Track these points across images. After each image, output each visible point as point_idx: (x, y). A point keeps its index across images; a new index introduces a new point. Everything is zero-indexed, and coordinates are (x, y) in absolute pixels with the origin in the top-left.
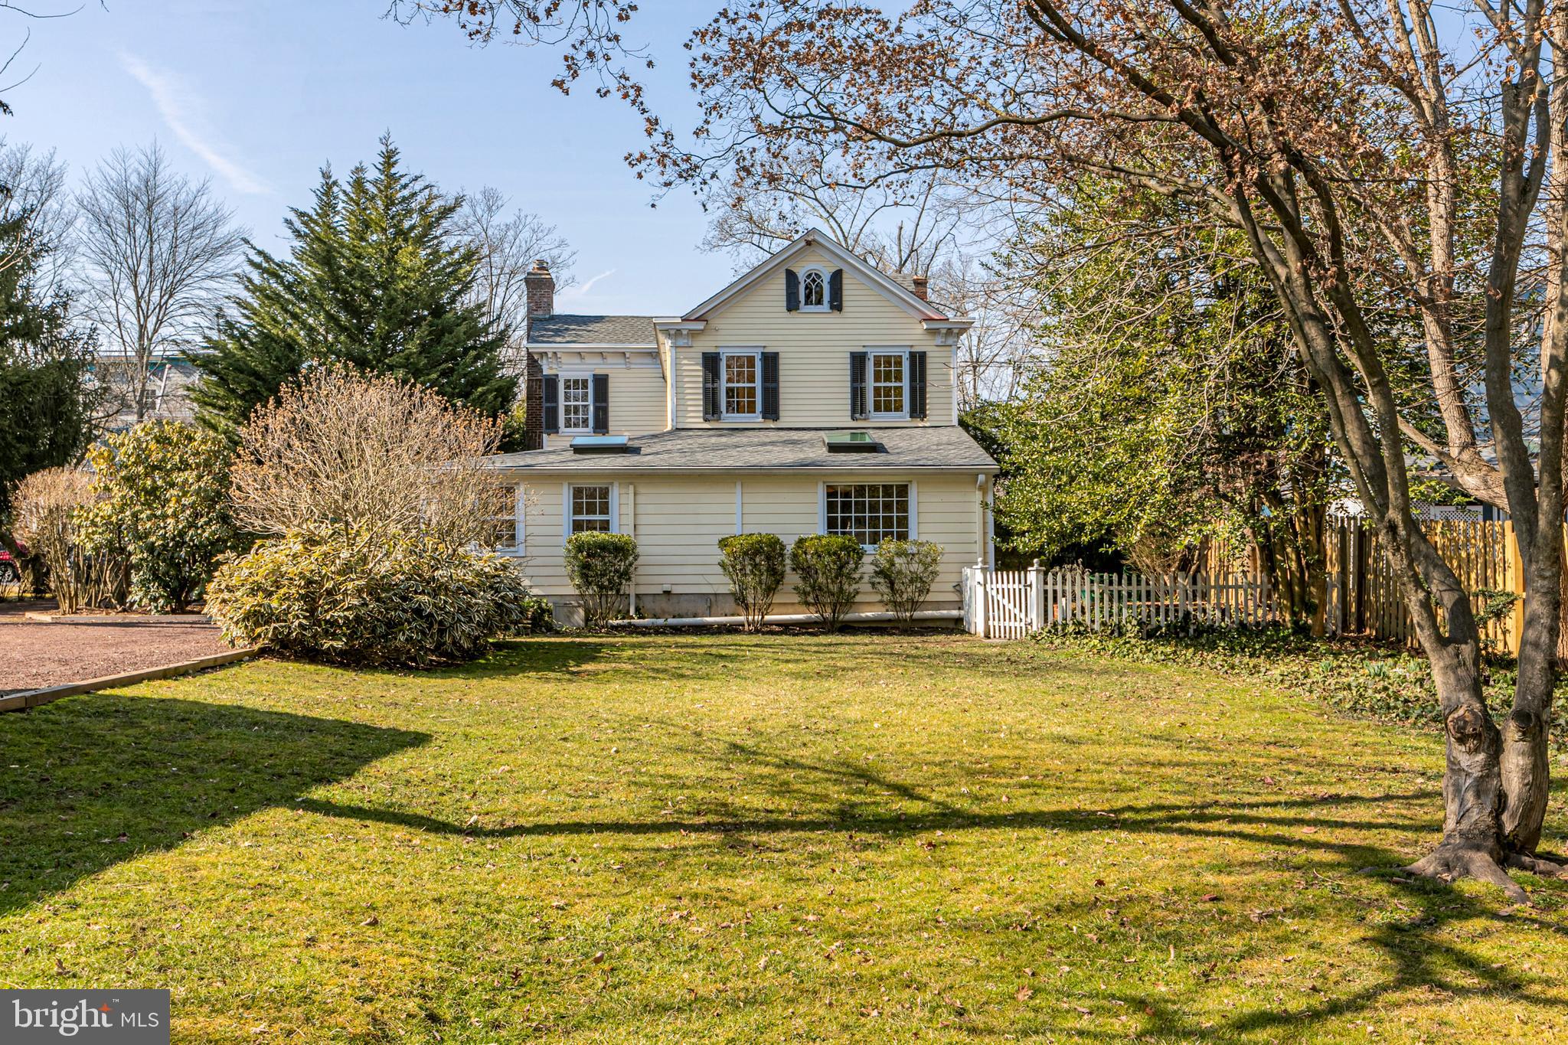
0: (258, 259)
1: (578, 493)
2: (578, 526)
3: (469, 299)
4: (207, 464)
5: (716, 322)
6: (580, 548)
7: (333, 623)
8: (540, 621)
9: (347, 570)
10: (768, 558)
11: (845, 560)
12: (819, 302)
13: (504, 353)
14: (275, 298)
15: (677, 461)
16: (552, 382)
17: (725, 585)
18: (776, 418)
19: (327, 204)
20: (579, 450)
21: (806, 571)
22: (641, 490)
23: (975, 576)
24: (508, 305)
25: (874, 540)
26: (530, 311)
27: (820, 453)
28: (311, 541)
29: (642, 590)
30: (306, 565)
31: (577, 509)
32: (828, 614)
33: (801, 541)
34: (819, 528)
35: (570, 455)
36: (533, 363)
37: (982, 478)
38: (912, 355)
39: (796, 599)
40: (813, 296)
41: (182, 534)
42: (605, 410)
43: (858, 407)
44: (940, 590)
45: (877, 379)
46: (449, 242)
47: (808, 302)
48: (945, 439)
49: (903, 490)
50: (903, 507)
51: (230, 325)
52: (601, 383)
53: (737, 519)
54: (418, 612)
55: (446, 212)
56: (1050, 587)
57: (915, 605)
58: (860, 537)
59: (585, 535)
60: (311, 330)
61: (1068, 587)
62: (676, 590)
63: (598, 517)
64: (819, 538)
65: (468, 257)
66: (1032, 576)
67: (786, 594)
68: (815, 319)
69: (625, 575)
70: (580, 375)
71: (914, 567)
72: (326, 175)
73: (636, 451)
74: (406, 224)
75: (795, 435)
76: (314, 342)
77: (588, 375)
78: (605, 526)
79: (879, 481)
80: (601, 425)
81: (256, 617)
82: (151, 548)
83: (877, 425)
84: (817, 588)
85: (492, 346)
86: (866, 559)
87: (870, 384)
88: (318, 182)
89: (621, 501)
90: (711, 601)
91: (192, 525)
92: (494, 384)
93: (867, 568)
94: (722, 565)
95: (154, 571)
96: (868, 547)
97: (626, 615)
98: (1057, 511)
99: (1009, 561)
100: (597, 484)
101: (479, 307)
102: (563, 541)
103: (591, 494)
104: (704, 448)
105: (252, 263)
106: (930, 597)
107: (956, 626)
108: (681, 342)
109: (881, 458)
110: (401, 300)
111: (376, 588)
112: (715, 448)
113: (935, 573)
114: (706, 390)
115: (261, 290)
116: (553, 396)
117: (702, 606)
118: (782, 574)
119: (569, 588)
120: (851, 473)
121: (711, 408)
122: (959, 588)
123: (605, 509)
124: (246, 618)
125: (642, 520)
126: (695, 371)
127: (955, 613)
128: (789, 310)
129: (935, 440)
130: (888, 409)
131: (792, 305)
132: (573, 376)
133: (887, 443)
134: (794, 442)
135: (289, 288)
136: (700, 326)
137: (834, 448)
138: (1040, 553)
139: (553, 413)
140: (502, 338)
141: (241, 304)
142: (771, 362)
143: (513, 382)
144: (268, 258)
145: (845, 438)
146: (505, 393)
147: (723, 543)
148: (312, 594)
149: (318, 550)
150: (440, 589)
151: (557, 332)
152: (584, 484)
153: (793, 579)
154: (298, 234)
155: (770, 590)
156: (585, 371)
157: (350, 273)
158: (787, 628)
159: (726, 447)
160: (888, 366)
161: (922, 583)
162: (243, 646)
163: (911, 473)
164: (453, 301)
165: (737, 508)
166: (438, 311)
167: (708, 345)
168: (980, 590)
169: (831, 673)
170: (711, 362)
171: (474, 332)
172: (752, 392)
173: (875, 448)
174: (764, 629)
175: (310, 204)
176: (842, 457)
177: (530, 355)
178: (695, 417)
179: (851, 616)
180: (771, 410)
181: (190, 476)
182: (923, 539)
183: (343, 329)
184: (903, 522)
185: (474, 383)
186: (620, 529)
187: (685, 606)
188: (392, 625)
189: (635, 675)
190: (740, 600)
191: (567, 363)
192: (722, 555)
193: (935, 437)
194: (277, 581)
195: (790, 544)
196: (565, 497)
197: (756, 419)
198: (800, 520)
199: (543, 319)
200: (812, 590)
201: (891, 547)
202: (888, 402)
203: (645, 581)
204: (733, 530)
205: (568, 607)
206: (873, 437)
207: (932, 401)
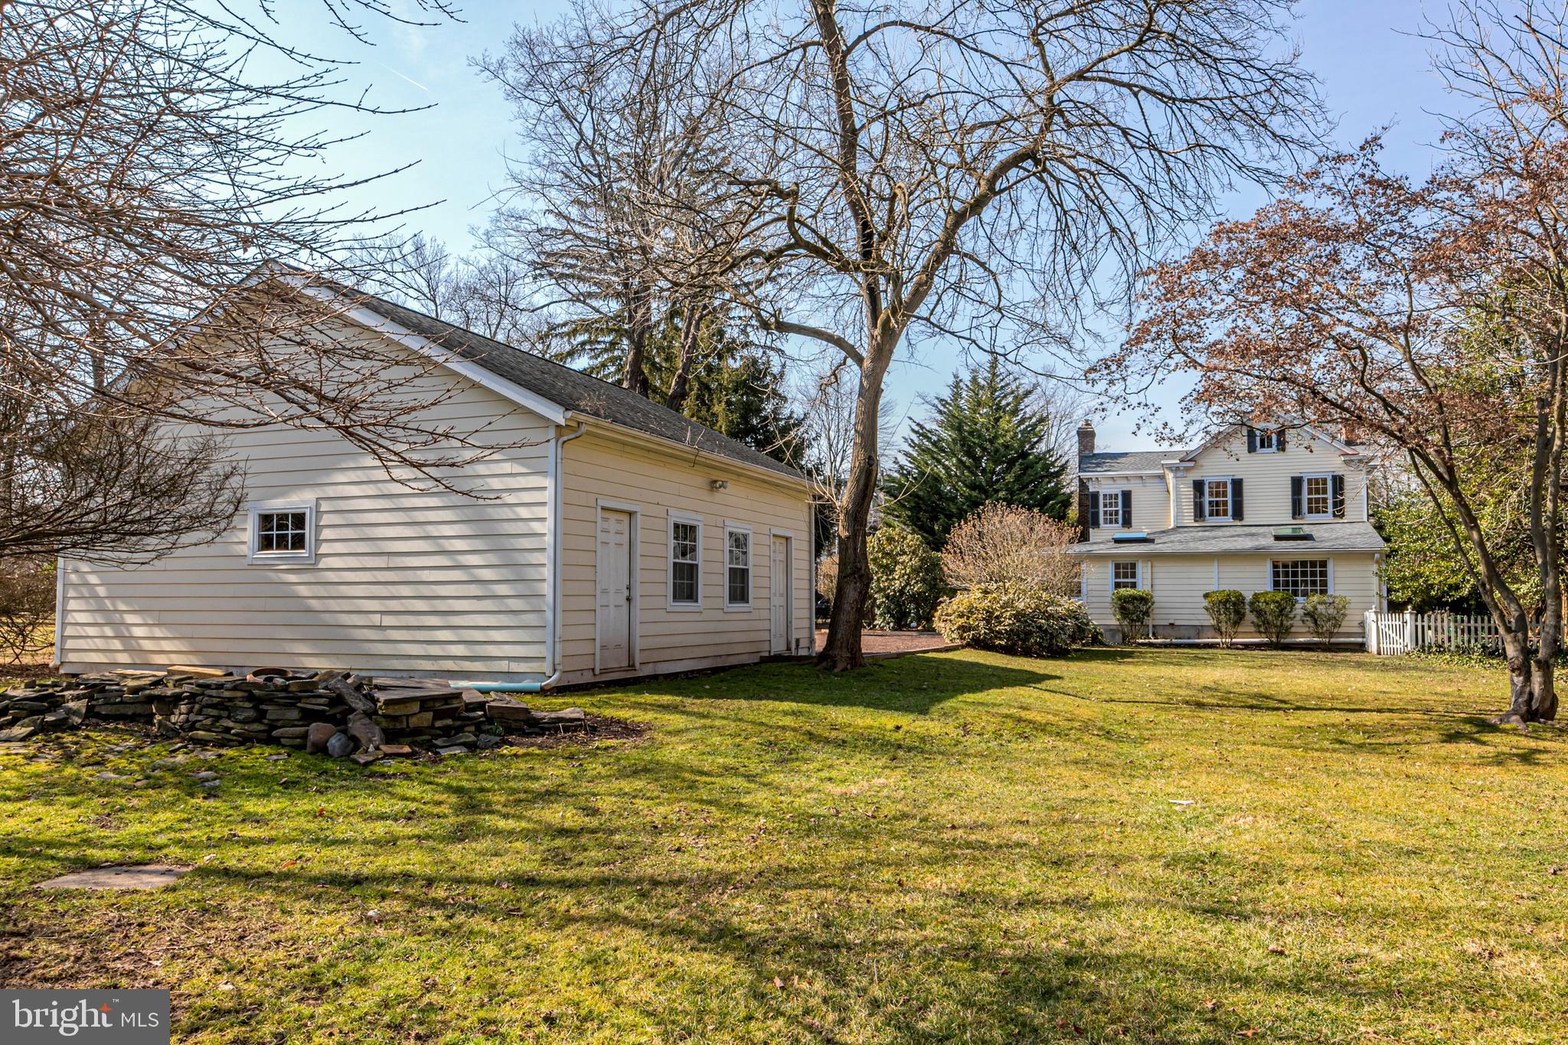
0: (917, 428)
1: (1117, 566)
2: (1118, 585)
3: (1042, 447)
4: (914, 553)
5: (1201, 462)
6: (1120, 599)
7: (999, 632)
8: (1096, 639)
9: (1004, 606)
10: (1234, 604)
11: (1283, 610)
12: (1270, 446)
13: (1065, 478)
14: (926, 451)
15: (1178, 548)
16: (1095, 496)
17: (1209, 620)
18: (1241, 519)
19: (957, 395)
20: (1118, 541)
21: (1259, 613)
22: (1156, 564)
23: (1370, 616)
24: (1060, 440)
25: (1305, 594)
26: (1080, 451)
27: (1271, 541)
28: (986, 592)
29: (1157, 623)
30: (986, 603)
31: (1117, 575)
32: (1274, 639)
33: (1256, 596)
34: (1268, 587)
35: (1112, 544)
36: (1083, 484)
37: (1377, 556)
38: (1334, 478)
39: (1253, 629)
40: (1265, 443)
41: (904, 588)
42: (1129, 513)
43: (1296, 511)
44: (1349, 625)
45: (1310, 492)
46: (1029, 411)
47: (1263, 446)
48: (1356, 531)
49: (1324, 564)
50: (1324, 574)
51: (902, 467)
52: (1127, 496)
53: (1215, 581)
54: (1040, 627)
55: (1028, 393)
56: (1419, 624)
57: (1331, 634)
58: (1295, 593)
59: (1122, 591)
60: (946, 468)
61: (1432, 624)
62: (1177, 623)
63: (1130, 580)
64: (1267, 593)
65: (1042, 420)
66: (1407, 616)
67: (1246, 626)
68: (1267, 457)
69: (1147, 613)
70: (1113, 492)
71: (1331, 611)
72: (956, 377)
73: (1152, 541)
74: (1004, 403)
75: (1254, 530)
76: (950, 476)
77: (1118, 491)
78: (1134, 585)
79: (1308, 558)
80: (1127, 522)
81: (963, 629)
82: (887, 597)
83: (1309, 523)
84: (1266, 622)
85: (1058, 474)
86: (1298, 606)
87: (1305, 496)
88: (951, 380)
89: (1143, 571)
90: (1199, 630)
91: (908, 584)
92: (1060, 498)
93: (1298, 611)
94: (1207, 609)
95: (888, 608)
96: (1300, 599)
97: (1147, 637)
98: (1416, 576)
99: (1396, 607)
100: (1129, 561)
101: (1049, 451)
102: (1110, 593)
103: (1125, 567)
104: (1195, 540)
105: (913, 430)
106: (1341, 630)
107: (1361, 648)
108: (1179, 474)
109: (1309, 544)
110: (1002, 450)
111: (1019, 616)
112: (1201, 539)
113: (1344, 615)
114: (1195, 503)
115: (919, 446)
116: (1096, 505)
117: (1193, 632)
118: (1244, 615)
119: (1113, 621)
120: (1288, 553)
121: (1199, 513)
122: (1362, 624)
123: (1133, 576)
124: (959, 628)
125: (1156, 582)
126: (1188, 492)
127: (1360, 640)
128: (1249, 452)
129: (1349, 531)
130: (1318, 512)
131: (1252, 449)
132: (1108, 492)
133: (1315, 534)
134: (1253, 535)
135: (934, 444)
136: (1191, 464)
137: (1278, 538)
138: (1410, 600)
139: (1096, 515)
140: (1063, 468)
141: (907, 454)
142: (1238, 485)
143: (1070, 496)
144: (922, 427)
145: (1288, 531)
146: (1066, 503)
147: (1206, 596)
148: (990, 617)
149: (990, 597)
150: (1051, 616)
151: (1098, 465)
152: (1122, 561)
153: (1250, 617)
154: (940, 412)
155: (1236, 623)
156: (1116, 489)
157: (971, 433)
158: (1247, 646)
159: (1208, 538)
160: (1317, 485)
161: (1336, 621)
162: (958, 642)
163: (1328, 553)
164: (1032, 448)
165: (1215, 575)
166: (1024, 455)
167: (1196, 475)
168: (1374, 626)
169: (1270, 666)
170: (1198, 486)
171: (1046, 467)
172: (1225, 503)
173: (1308, 537)
174: (1232, 646)
175: (946, 394)
176: (1283, 544)
177: (1081, 480)
178: (1189, 519)
179: (1288, 640)
180: (1238, 514)
181: (904, 558)
182: (1337, 594)
183: (967, 468)
184: (1324, 583)
185: (1047, 499)
186: (1143, 587)
187: (1183, 632)
188: (1029, 634)
189: (1155, 664)
190: (1218, 630)
191: (1105, 484)
192: (1205, 603)
193: (1349, 529)
194: (971, 611)
195: (1249, 597)
196: (1110, 569)
197: (1228, 520)
198: (1255, 581)
199: (1089, 456)
200: (1263, 624)
201: (1315, 598)
202: (1316, 508)
203: (1158, 617)
204: (1214, 588)
205: (1112, 631)
206: (1307, 530)
207: (1348, 506)
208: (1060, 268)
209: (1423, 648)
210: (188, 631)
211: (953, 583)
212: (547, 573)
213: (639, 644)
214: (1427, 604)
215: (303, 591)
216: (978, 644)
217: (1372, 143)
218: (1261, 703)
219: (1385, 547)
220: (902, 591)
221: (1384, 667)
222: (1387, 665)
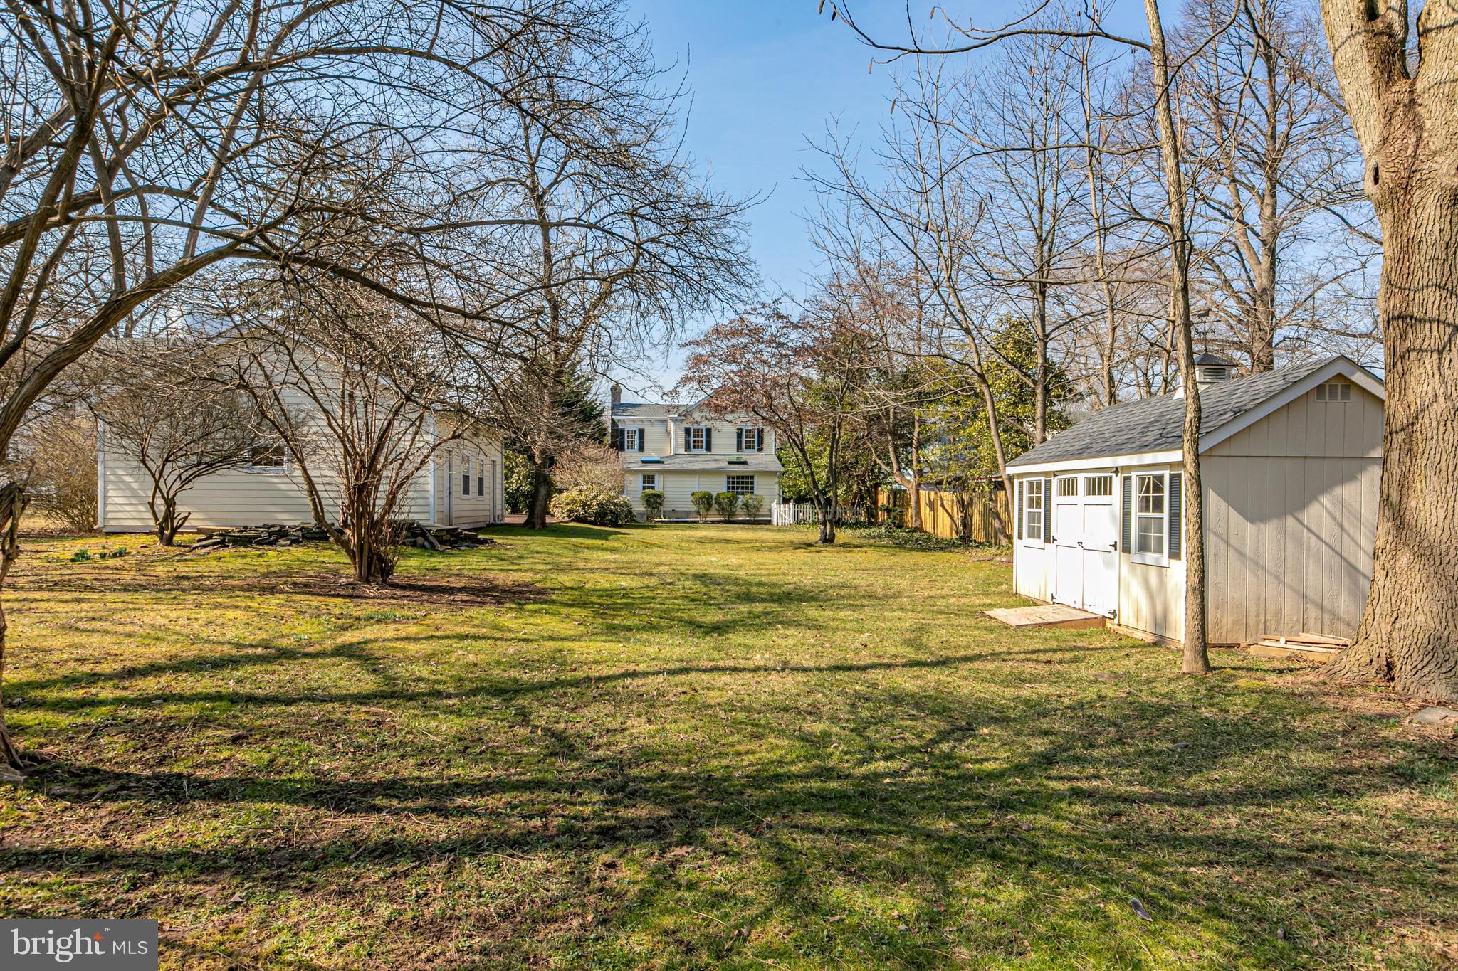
1: (644, 477)
2: (645, 488)
3: (589, 398)
5: (690, 416)
6: (646, 496)
7: (590, 513)
8: (635, 517)
9: (592, 499)
10: (707, 499)
11: (732, 502)
13: (603, 418)
15: (677, 467)
16: (622, 431)
17: (693, 508)
18: (710, 451)
20: (638, 461)
21: (720, 504)
22: (665, 476)
23: (774, 505)
25: (743, 494)
26: (612, 402)
27: (726, 464)
28: (580, 491)
29: (666, 509)
30: (581, 497)
31: (644, 482)
32: (727, 518)
33: (718, 494)
34: (725, 490)
35: (635, 463)
36: (613, 421)
37: (778, 474)
38: (758, 430)
39: (716, 513)
42: (644, 444)
43: (739, 447)
44: (763, 511)
45: (746, 437)
48: (768, 459)
49: (752, 477)
50: (752, 483)
52: (642, 432)
53: (697, 486)
54: (610, 511)
56: (796, 509)
57: (755, 515)
58: (738, 493)
59: (648, 491)
61: (802, 509)
62: (677, 509)
63: (651, 485)
64: (724, 493)
66: (791, 506)
67: (713, 511)
69: (660, 504)
70: (633, 429)
71: (755, 503)
73: (660, 463)
75: (717, 457)
77: (636, 429)
78: (653, 488)
79: (745, 474)
80: (643, 450)
81: (570, 511)
83: (746, 454)
84: (723, 509)
85: (599, 414)
86: (739, 500)
87: (744, 439)
89: (659, 480)
90: (688, 514)
92: (600, 430)
93: (739, 503)
94: (693, 501)
96: (740, 496)
97: (661, 517)
98: (795, 485)
99: (786, 501)
100: (650, 473)
101: (593, 400)
102: (641, 493)
103: (648, 477)
104: (685, 462)
106: (760, 513)
107: (769, 522)
108: (676, 422)
109: (745, 466)
111: (600, 504)
112: (689, 462)
113: (761, 505)
114: (686, 441)
116: (622, 436)
117: (685, 515)
118: (712, 505)
119: (642, 508)
120: (735, 471)
121: (687, 447)
122: (770, 510)
123: (653, 482)
125: (666, 486)
126: (682, 433)
127: (769, 518)
129: (765, 460)
130: (750, 448)
132: (630, 428)
133: (748, 461)
134: (716, 460)
136: (684, 417)
137: (730, 463)
138: (792, 497)
139: (623, 443)
140: (602, 411)
142: (709, 431)
143: (606, 429)
145: (734, 459)
146: (604, 433)
147: (693, 494)
148: (584, 505)
149: (583, 494)
150: (616, 505)
151: (624, 411)
152: (646, 474)
153: (715, 506)
155: (708, 510)
156: (635, 427)
158: (713, 522)
159: (693, 462)
160: (750, 433)
161: (758, 508)
162: (567, 519)
163: (755, 471)
164: (583, 397)
165: (697, 483)
166: (578, 401)
167: (687, 425)
168: (775, 511)
170: (687, 431)
171: (592, 410)
172: (702, 441)
173: (745, 462)
174: (706, 522)
176: (732, 466)
178: (682, 450)
179: (734, 518)
180: (709, 448)
182: (758, 494)
184: (752, 488)
186: (658, 489)
187: (680, 514)
188: (606, 514)
190: (698, 513)
191: (629, 424)
192: (692, 498)
193: (765, 458)
194: (574, 501)
195: (715, 495)
196: (640, 478)
197: (703, 451)
198: (718, 487)
199: (617, 406)
200: (721, 511)
201: (748, 496)
202: (750, 446)
203: (667, 506)
204: (696, 490)
205: (641, 514)
206: (744, 458)
207: (765, 446)
208: (634, 323)
209: (798, 522)
210: (203, 508)
211: (559, 486)
212: (430, 480)
213: (454, 515)
214: (800, 500)
215: (283, 487)
216: (578, 519)
217: (777, 301)
218: (727, 541)
219: (782, 470)
220: (517, 490)
221: (779, 530)
222: (780, 529)
